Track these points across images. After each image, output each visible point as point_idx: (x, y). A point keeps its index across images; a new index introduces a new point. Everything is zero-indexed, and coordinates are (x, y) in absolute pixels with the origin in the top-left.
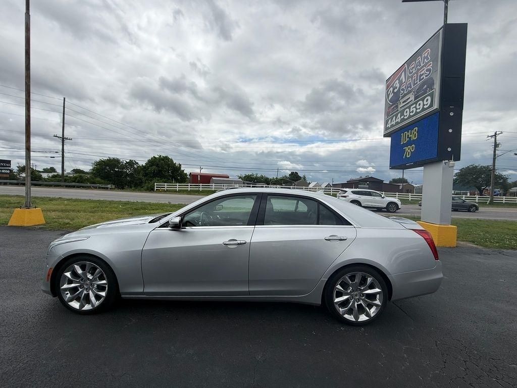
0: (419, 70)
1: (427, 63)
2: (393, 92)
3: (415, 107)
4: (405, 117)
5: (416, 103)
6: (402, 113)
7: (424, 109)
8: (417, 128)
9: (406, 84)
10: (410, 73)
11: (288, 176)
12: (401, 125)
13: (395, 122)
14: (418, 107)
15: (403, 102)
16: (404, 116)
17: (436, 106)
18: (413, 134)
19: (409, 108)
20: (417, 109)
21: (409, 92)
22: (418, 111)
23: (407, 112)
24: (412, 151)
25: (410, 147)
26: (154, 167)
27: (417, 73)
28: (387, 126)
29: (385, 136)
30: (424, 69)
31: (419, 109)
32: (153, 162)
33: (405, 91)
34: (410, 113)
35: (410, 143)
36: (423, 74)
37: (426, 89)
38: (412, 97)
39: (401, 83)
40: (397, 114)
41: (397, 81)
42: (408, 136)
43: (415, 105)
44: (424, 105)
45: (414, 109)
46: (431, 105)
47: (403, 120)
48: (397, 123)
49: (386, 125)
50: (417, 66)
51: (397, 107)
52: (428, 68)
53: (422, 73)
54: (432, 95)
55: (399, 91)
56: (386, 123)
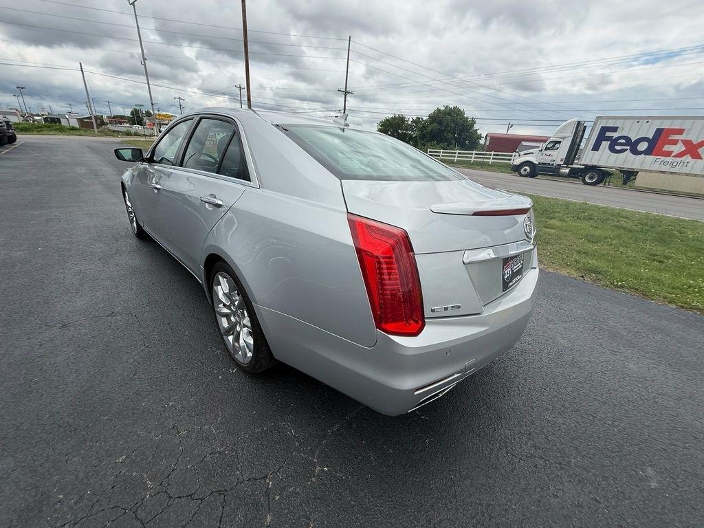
26: (435, 124)
32: (438, 117)
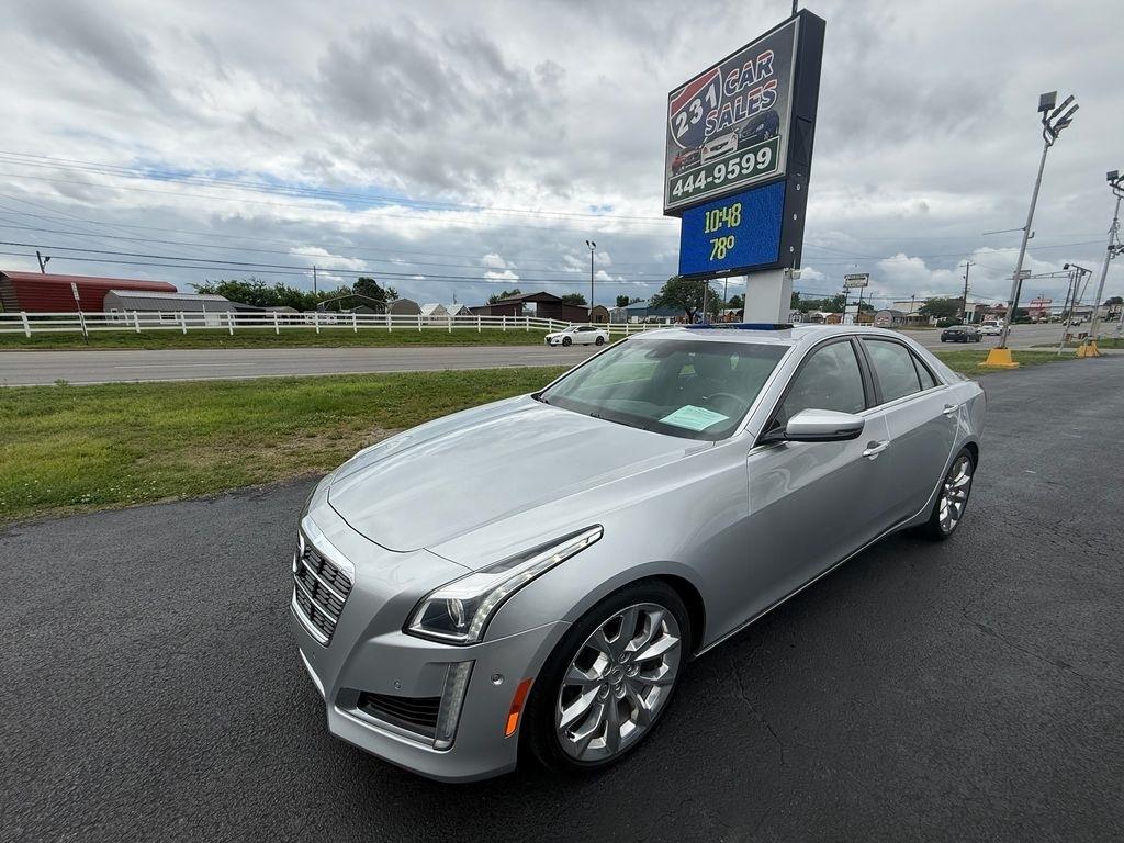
0: (747, 89)
1: (766, 80)
2: (688, 122)
3: (739, 164)
4: (717, 181)
5: (741, 156)
6: (710, 171)
7: (756, 171)
8: (739, 205)
9: (720, 112)
10: (730, 91)
11: (352, 288)
12: (705, 195)
13: (691, 187)
14: (744, 164)
15: (712, 150)
16: (715, 178)
17: (781, 169)
18: (733, 215)
19: (726, 162)
20: (742, 168)
21: (727, 131)
22: (745, 172)
23: (720, 171)
24: (729, 247)
25: (724, 239)
27: (744, 93)
28: (675, 193)
29: (668, 213)
30: (759, 91)
31: (747, 168)
33: (717, 126)
34: (727, 173)
35: (724, 231)
36: (757, 101)
37: (763, 131)
38: (731, 142)
39: (706, 106)
40: (699, 172)
41: (698, 102)
42: (721, 218)
43: (738, 160)
44: (757, 163)
45: (737, 168)
46: (772, 166)
47: (710, 186)
48: (697, 191)
49: (672, 190)
50: (744, 80)
51: (697, 156)
52: (769, 90)
53: (755, 97)
54: (774, 147)
55: (702, 122)
56: (672, 185)
